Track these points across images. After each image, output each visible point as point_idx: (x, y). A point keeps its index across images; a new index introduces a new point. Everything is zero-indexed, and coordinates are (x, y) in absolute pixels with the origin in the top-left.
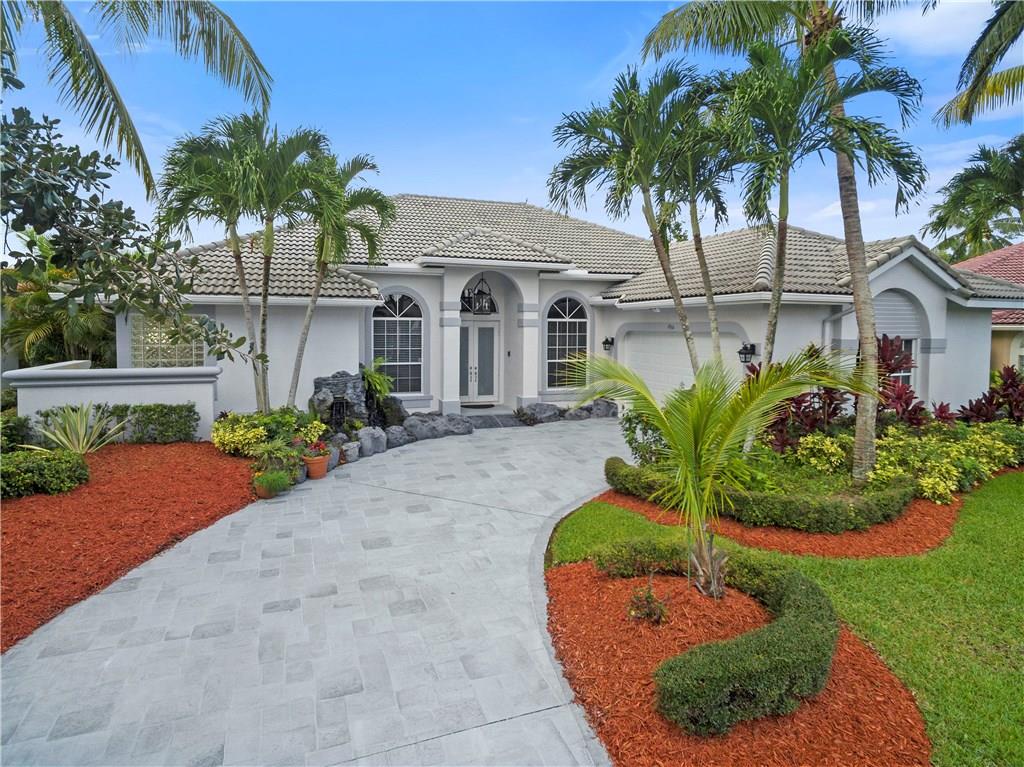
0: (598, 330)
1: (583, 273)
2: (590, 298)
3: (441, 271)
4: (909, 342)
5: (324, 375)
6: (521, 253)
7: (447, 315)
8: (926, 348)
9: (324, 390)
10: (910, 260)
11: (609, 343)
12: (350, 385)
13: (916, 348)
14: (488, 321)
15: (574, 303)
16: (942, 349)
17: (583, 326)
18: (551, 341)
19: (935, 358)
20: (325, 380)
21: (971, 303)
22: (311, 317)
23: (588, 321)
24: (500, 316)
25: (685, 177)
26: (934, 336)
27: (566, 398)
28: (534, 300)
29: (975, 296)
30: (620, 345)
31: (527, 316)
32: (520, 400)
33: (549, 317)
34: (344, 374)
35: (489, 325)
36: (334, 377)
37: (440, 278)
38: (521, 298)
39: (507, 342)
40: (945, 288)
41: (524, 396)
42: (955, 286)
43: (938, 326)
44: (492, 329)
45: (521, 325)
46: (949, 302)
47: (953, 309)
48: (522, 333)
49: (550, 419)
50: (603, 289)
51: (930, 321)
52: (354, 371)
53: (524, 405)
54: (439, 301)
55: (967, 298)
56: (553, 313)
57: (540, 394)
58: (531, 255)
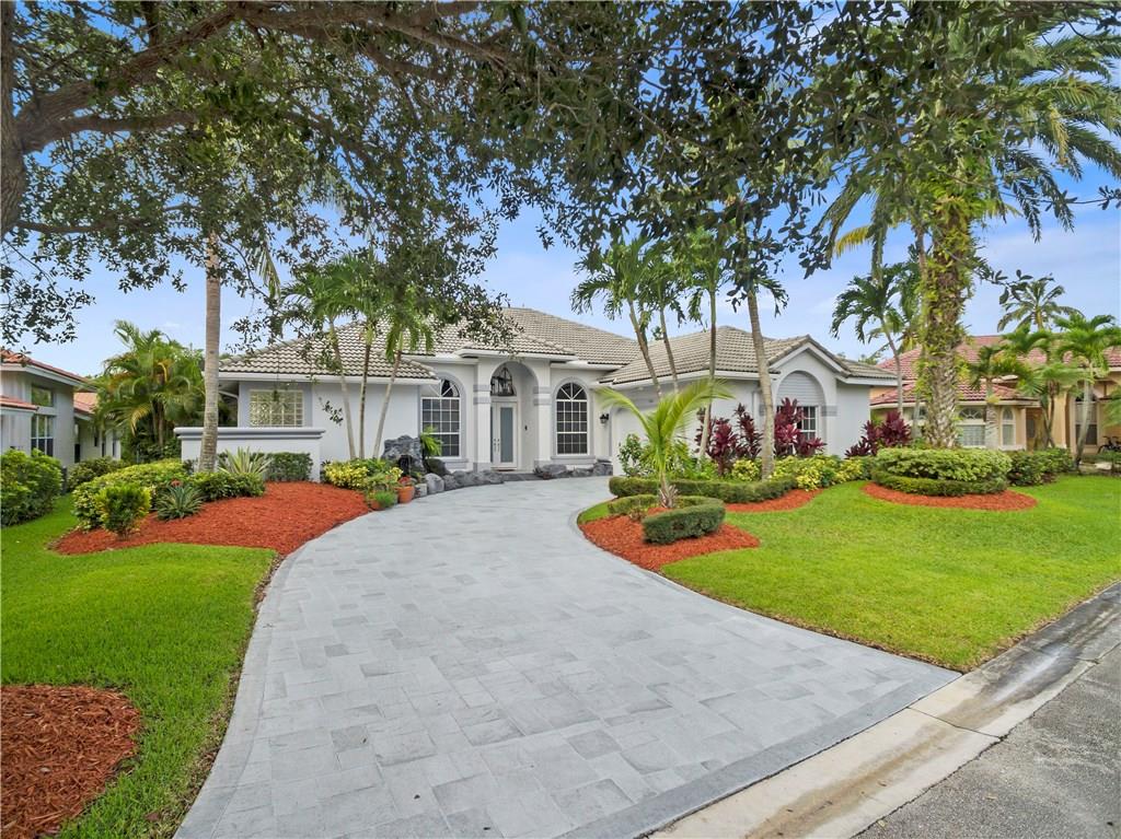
0: (595, 410)
1: (584, 364)
2: (588, 383)
3: (476, 360)
4: (813, 409)
5: (392, 439)
6: (537, 348)
7: (480, 394)
8: (824, 413)
9: (393, 449)
10: (808, 351)
11: (605, 418)
12: (412, 445)
13: (818, 411)
14: (509, 402)
15: (577, 388)
16: (834, 414)
17: (584, 405)
18: (560, 416)
19: (829, 419)
20: (393, 441)
21: (850, 381)
22: (391, 391)
23: (588, 401)
24: (517, 398)
25: (656, 294)
26: (828, 404)
27: (572, 461)
28: (547, 384)
29: (851, 376)
30: (614, 419)
31: (542, 396)
32: (536, 462)
33: (558, 398)
34: (407, 438)
35: (510, 406)
36: (399, 439)
37: (474, 367)
38: (537, 383)
39: (524, 418)
40: (834, 371)
41: (540, 459)
42: (840, 369)
43: (831, 396)
44: (511, 409)
45: (536, 403)
46: (838, 382)
47: (840, 385)
48: (538, 411)
49: (561, 476)
50: (599, 376)
51: (826, 395)
52: (414, 436)
53: (541, 466)
54: (473, 383)
55: (847, 377)
56: (561, 395)
57: (552, 459)
58: (544, 349)
